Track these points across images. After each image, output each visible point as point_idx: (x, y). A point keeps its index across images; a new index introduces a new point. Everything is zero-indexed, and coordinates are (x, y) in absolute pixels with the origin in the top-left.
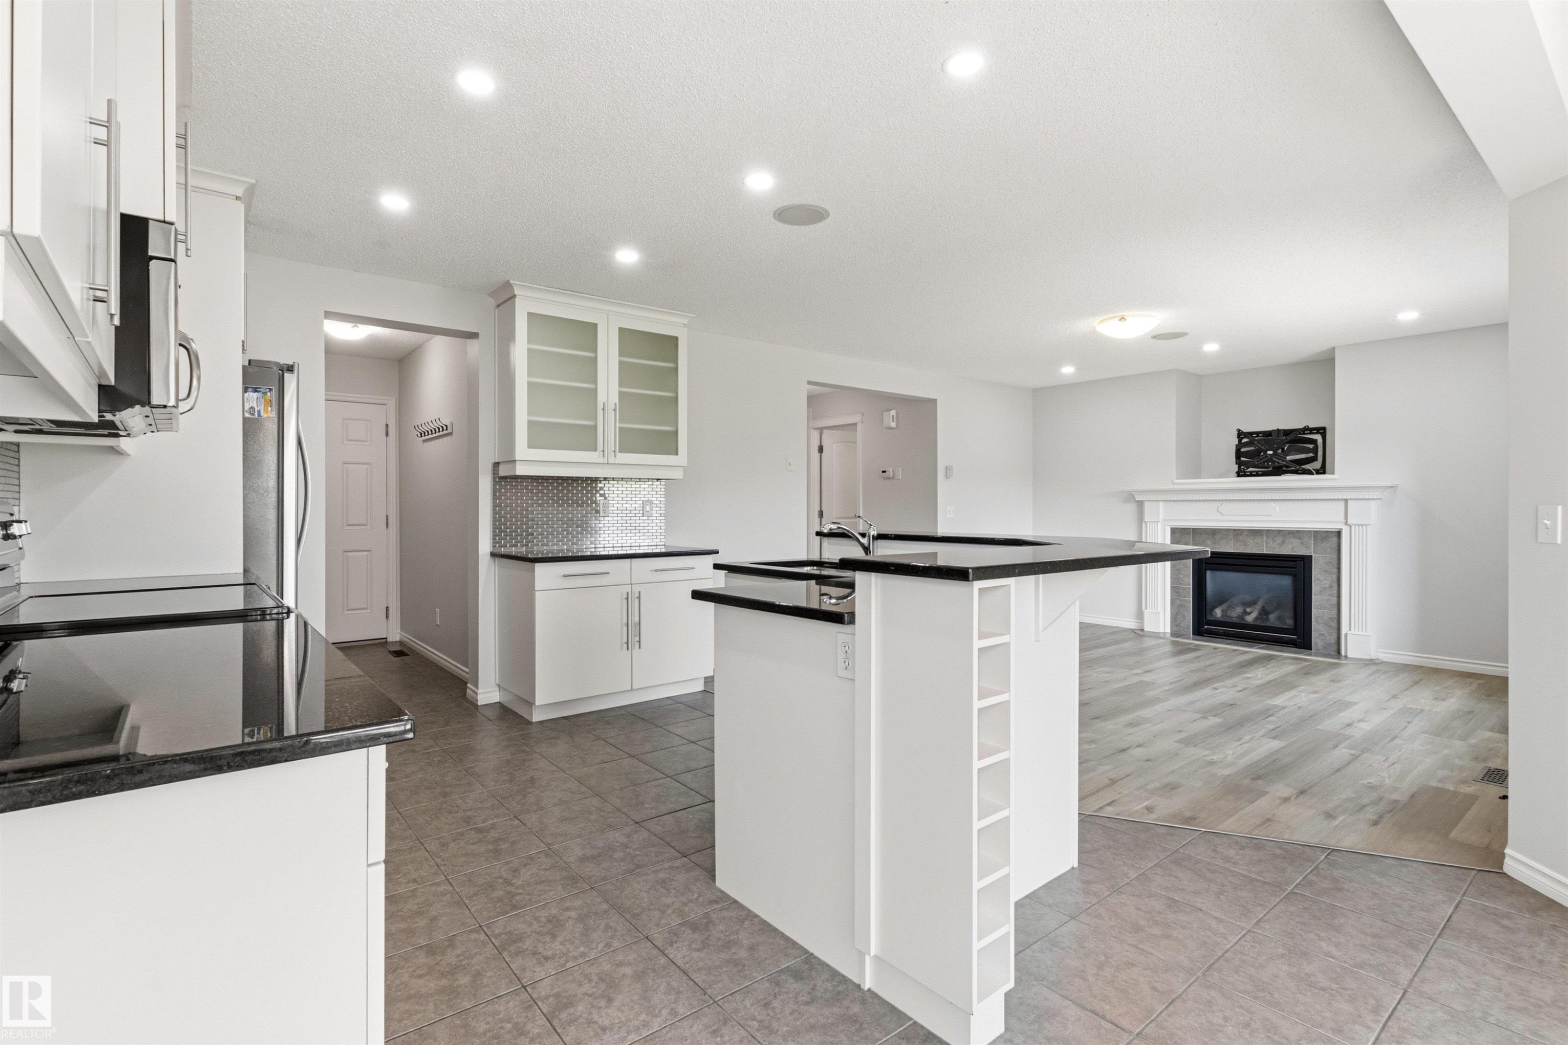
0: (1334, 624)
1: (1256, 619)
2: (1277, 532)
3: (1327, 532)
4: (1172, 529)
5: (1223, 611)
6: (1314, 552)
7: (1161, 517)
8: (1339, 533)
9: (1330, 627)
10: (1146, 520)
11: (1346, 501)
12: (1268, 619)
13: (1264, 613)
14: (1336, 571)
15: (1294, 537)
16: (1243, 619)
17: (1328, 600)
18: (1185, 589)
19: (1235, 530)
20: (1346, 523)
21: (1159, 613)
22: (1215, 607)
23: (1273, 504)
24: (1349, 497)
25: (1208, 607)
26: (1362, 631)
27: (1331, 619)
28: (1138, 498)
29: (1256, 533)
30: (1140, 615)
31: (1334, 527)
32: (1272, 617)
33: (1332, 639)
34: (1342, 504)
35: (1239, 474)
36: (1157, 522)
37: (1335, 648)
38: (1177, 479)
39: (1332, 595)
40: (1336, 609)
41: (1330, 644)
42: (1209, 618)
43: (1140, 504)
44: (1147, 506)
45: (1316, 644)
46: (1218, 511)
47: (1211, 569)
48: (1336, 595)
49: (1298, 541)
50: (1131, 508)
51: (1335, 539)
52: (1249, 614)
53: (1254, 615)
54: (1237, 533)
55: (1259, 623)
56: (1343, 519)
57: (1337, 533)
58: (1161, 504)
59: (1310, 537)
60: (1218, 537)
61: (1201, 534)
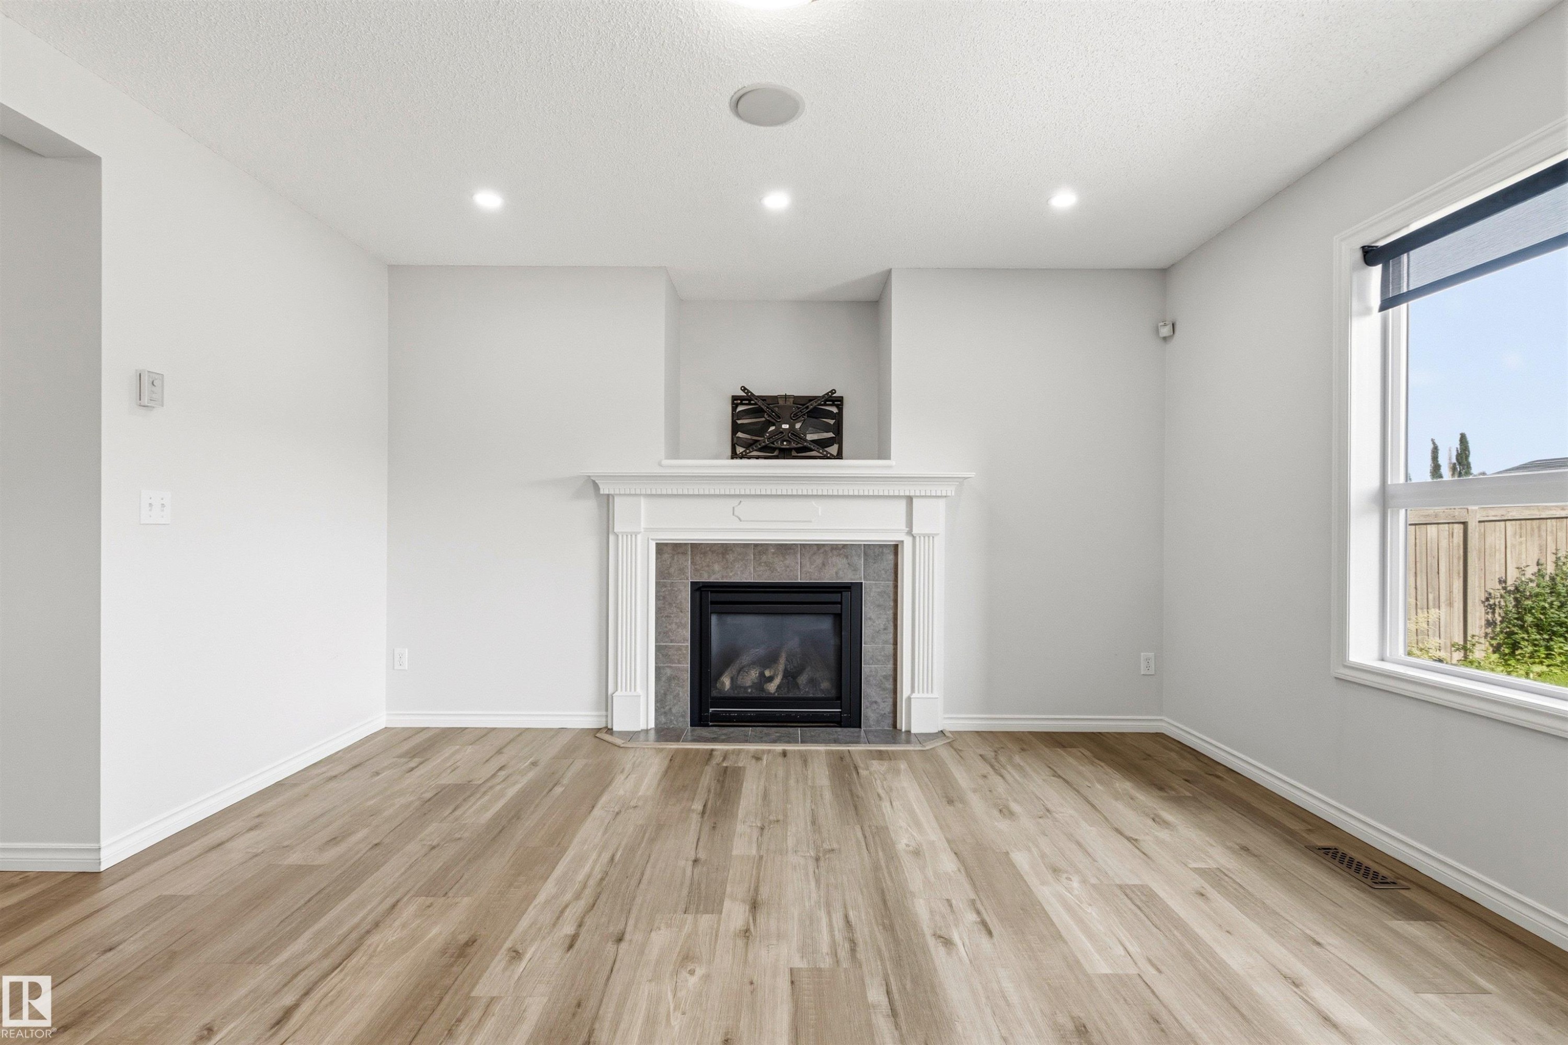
0: (889, 685)
1: (779, 687)
2: (815, 547)
3: (881, 546)
4: (657, 544)
5: (732, 679)
6: (865, 577)
7: (643, 525)
8: (896, 548)
9: (884, 689)
10: (617, 529)
11: (910, 499)
12: (797, 686)
13: (791, 676)
14: (892, 604)
15: (839, 555)
16: (763, 690)
17: (883, 648)
18: (679, 649)
19: (756, 545)
20: (910, 533)
21: (640, 696)
22: (720, 674)
23: (814, 503)
24: (912, 494)
25: (714, 672)
26: (928, 693)
27: (885, 677)
28: (604, 490)
29: (785, 549)
30: (606, 703)
31: (890, 538)
32: (803, 679)
33: (887, 708)
34: (903, 504)
35: (734, 455)
36: (636, 534)
37: (890, 721)
38: (667, 458)
39: (886, 642)
40: (891, 662)
41: (883, 716)
42: (714, 693)
43: (607, 502)
44: (619, 505)
45: (867, 718)
46: (733, 514)
47: (719, 613)
48: (891, 641)
49: (845, 561)
50: (588, 507)
51: (891, 557)
52: (771, 679)
53: (777, 681)
54: (760, 549)
55: (784, 694)
56: (903, 526)
57: (893, 549)
58: (643, 502)
59: (859, 556)
60: (731, 557)
61: (705, 554)
